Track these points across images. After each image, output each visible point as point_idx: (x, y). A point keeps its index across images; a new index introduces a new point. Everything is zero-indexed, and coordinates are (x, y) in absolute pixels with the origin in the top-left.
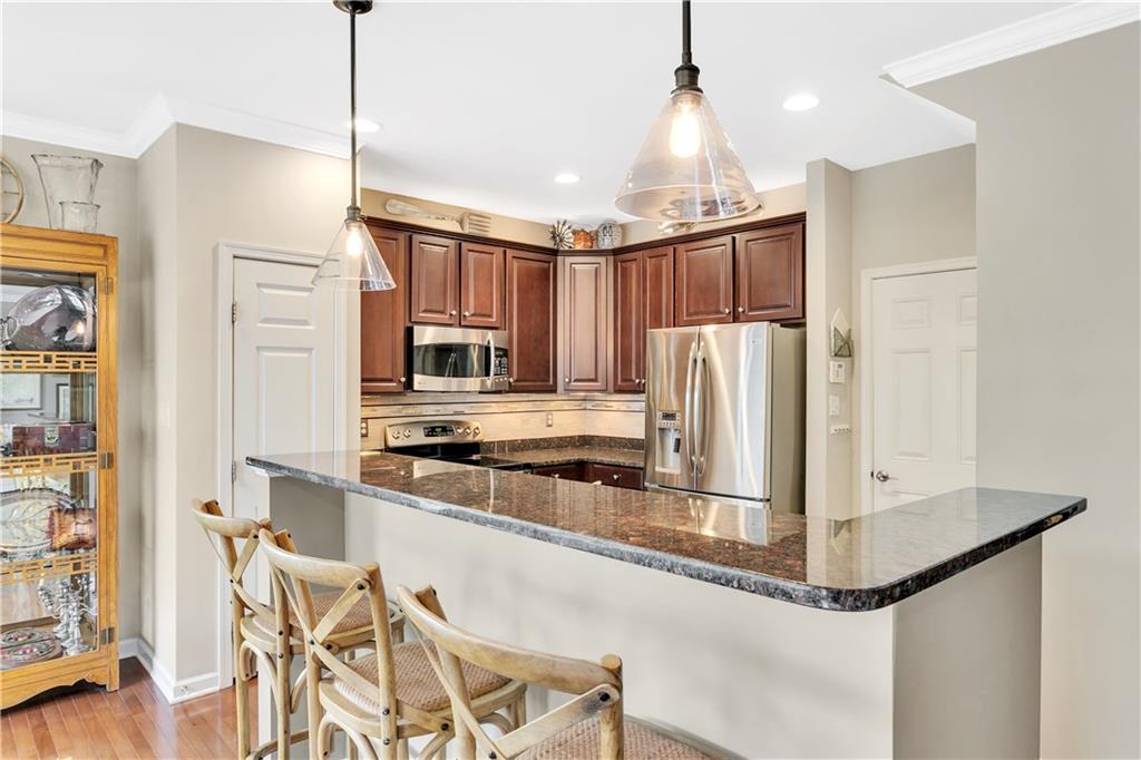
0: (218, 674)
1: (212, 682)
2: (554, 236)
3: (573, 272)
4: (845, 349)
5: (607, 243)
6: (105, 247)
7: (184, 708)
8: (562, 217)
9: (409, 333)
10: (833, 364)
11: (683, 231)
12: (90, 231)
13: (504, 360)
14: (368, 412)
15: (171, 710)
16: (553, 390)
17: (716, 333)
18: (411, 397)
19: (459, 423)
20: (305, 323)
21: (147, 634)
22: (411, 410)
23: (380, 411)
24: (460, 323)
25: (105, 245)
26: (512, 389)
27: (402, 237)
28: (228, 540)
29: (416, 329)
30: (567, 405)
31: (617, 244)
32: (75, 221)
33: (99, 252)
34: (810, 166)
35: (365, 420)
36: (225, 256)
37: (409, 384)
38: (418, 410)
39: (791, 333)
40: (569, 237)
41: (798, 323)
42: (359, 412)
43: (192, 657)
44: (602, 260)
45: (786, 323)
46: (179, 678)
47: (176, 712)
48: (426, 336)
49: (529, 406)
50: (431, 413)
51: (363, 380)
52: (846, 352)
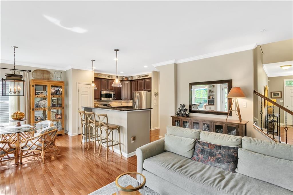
0: (77, 133)
1: (76, 134)
2: (122, 78)
3: (125, 83)
4: (157, 94)
5: (130, 79)
6: (63, 83)
7: (73, 137)
8: (123, 75)
9: (101, 92)
10: (155, 96)
11: (139, 78)
12: (61, 80)
13: (114, 96)
14: (95, 103)
15: (71, 137)
16: (122, 100)
17: (143, 92)
18: (101, 101)
19: (108, 104)
20: (87, 91)
21: (67, 130)
22: (101, 102)
23: (97, 102)
24: (108, 91)
25: (63, 82)
26: (115, 99)
27: (100, 80)
28: (80, 113)
29: (102, 92)
30: (124, 102)
31: (131, 79)
32: (59, 79)
33: (62, 83)
34: (152, 72)
35: (95, 104)
36: (78, 84)
37: (101, 99)
38: (102, 102)
39: (149, 92)
40: (124, 78)
41: (150, 91)
42: (94, 103)
43: (73, 131)
44: (129, 82)
45: (148, 91)
46: (72, 133)
47: (72, 137)
48: (104, 92)
49: (119, 102)
50: (104, 103)
51: (95, 98)
52: (156, 95)
